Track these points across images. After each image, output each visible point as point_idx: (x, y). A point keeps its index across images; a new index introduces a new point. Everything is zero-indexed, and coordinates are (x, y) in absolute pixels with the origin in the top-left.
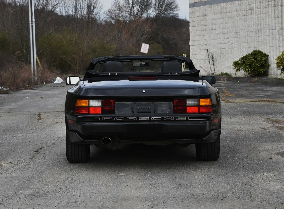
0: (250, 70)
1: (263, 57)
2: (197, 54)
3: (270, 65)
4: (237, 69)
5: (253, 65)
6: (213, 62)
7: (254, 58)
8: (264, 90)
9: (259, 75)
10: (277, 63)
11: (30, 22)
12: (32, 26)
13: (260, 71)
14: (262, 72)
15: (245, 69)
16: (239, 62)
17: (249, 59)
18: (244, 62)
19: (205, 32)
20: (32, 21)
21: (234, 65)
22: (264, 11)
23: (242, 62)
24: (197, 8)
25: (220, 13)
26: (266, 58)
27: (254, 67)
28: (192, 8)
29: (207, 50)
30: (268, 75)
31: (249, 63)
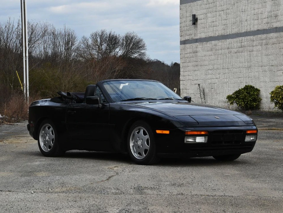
0: (243, 103)
1: (255, 92)
2: (188, 88)
3: (262, 99)
4: (230, 102)
5: (246, 99)
6: (204, 96)
7: (246, 93)
8: (264, 121)
9: (252, 108)
10: (272, 97)
11: (24, 57)
12: (26, 61)
13: (252, 105)
14: (255, 106)
15: (239, 103)
16: (233, 96)
17: (242, 93)
18: (237, 96)
19: (196, 68)
20: (26, 56)
21: (228, 98)
22: (255, 49)
23: (236, 96)
24: (188, 46)
25: (211, 50)
26: (258, 92)
27: (247, 101)
28: (183, 46)
29: (199, 85)
30: (260, 108)
31: (242, 97)
